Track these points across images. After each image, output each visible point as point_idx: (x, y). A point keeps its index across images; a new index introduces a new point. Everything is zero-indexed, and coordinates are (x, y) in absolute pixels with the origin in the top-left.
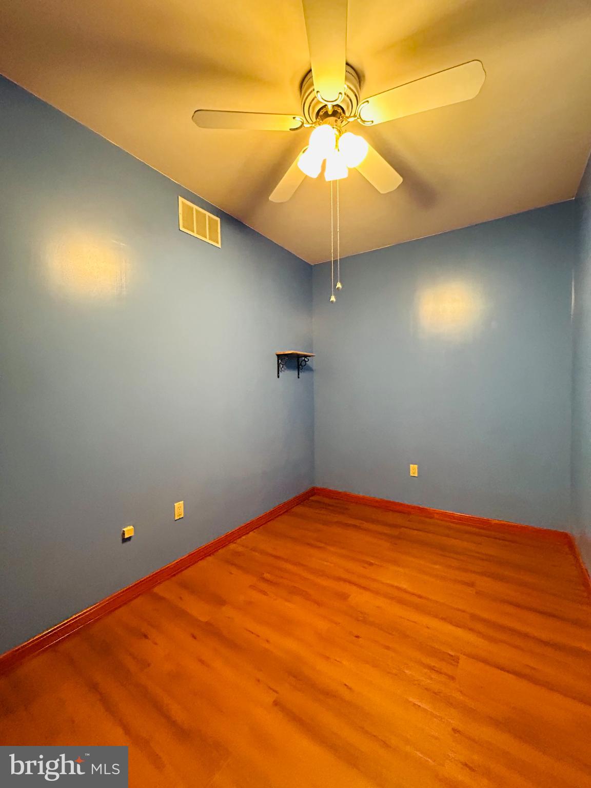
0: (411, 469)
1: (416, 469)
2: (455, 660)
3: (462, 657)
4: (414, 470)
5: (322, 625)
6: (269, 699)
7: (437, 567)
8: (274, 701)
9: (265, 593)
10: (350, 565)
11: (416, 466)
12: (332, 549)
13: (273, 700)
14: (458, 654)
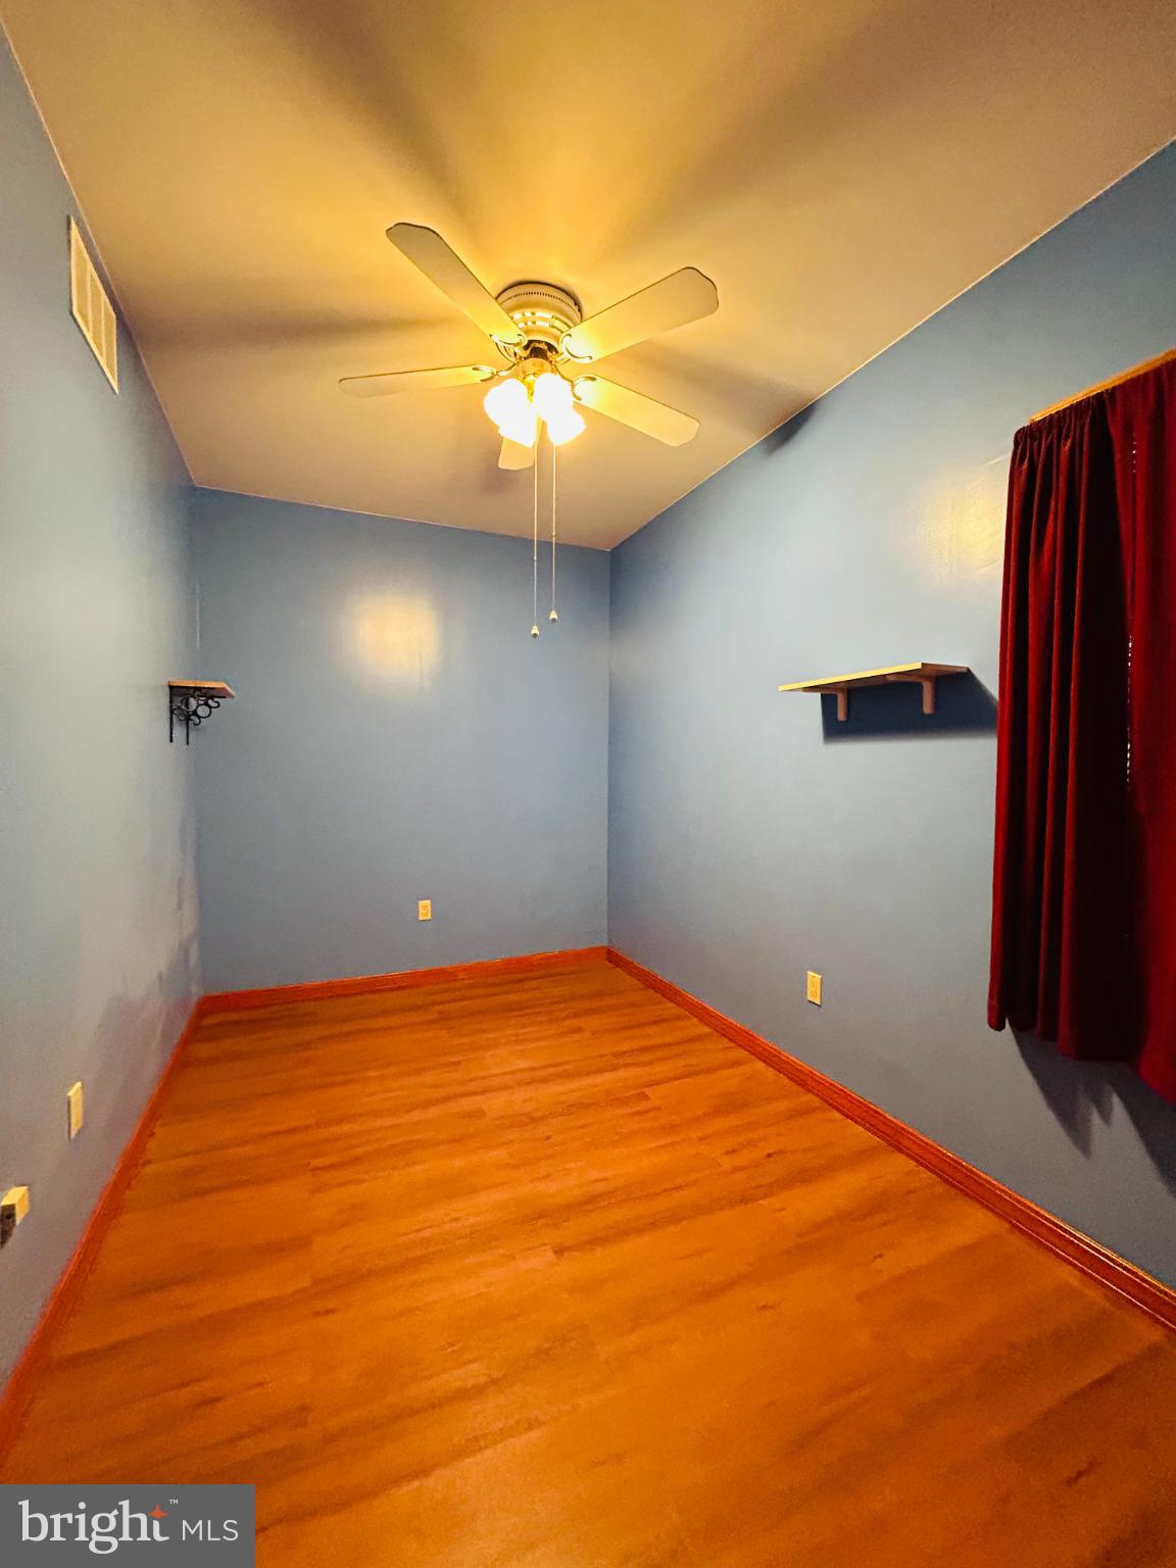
0: (420, 908)
1: (429, 907)
2: (644, 1097)
3: (646, 1090)
4: (425, 910)
5: (501, 1154)
6: (550, 1256)
7: (531, 1029)
8: (556, 1252)
9: (358, 1182)
10: (429, 1078)
11: (428, 902)
12: (372, 1074)
13: (552, 1254)
14: (640, 1090)
